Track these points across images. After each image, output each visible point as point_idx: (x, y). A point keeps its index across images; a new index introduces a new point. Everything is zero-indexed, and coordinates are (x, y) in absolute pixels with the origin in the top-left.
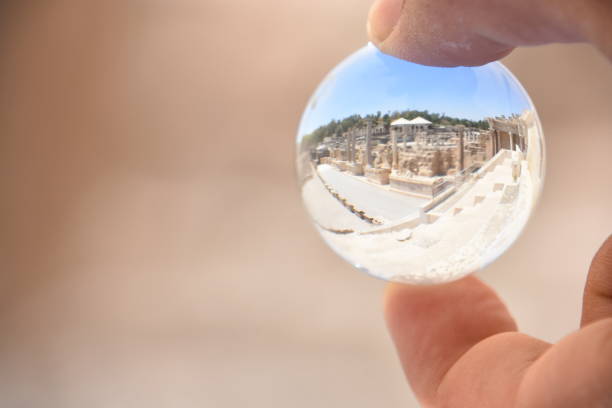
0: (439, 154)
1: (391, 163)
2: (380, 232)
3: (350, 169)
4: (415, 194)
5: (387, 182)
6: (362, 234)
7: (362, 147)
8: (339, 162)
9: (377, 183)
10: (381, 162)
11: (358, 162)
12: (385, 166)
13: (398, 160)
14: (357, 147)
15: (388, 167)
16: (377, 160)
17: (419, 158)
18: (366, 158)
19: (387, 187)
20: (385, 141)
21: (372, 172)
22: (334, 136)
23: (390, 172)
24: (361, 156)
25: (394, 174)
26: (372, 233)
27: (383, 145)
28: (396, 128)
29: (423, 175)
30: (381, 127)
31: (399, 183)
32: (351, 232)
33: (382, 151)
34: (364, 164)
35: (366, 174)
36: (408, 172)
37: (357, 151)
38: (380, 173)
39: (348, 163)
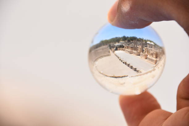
0: (156, 53)
1: (148, 53)
2: (140, 75)
3: (134, 53)
4: (152, 63)
5: (146, 58)
6: (132, 77)
7: (140, 47)
8: (129, 50)
9: (143, 58)
10: (145, 52)
11: (138, 51)
12: (146, 53)
13: (149, 53)
14: (138, 46)
15: (147, 54)
16: (144, 51)
17: (154, 53)
18: (141, 50)
19: (146, 60)
20: (146, 46)
21: (142, 55)
22: (126, 41)
23: (147, 55)
24: (139, 49)
25: (148, 56)
26: (137, 76)
27: (146, 48)
28: (148, 44)
29: (154, 57)
30: (144, 42)
31: (149, 59)
32: (127, 76)
33: (146, 49)
34: (140, 52)
35: (141, 55)
36: (151, 56)
37: (138, 47)
38: (145, 55)
39: (134, 51)
